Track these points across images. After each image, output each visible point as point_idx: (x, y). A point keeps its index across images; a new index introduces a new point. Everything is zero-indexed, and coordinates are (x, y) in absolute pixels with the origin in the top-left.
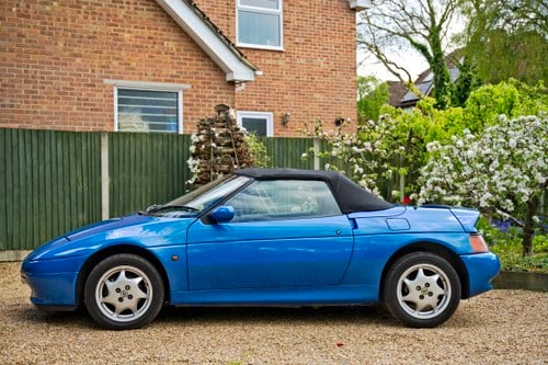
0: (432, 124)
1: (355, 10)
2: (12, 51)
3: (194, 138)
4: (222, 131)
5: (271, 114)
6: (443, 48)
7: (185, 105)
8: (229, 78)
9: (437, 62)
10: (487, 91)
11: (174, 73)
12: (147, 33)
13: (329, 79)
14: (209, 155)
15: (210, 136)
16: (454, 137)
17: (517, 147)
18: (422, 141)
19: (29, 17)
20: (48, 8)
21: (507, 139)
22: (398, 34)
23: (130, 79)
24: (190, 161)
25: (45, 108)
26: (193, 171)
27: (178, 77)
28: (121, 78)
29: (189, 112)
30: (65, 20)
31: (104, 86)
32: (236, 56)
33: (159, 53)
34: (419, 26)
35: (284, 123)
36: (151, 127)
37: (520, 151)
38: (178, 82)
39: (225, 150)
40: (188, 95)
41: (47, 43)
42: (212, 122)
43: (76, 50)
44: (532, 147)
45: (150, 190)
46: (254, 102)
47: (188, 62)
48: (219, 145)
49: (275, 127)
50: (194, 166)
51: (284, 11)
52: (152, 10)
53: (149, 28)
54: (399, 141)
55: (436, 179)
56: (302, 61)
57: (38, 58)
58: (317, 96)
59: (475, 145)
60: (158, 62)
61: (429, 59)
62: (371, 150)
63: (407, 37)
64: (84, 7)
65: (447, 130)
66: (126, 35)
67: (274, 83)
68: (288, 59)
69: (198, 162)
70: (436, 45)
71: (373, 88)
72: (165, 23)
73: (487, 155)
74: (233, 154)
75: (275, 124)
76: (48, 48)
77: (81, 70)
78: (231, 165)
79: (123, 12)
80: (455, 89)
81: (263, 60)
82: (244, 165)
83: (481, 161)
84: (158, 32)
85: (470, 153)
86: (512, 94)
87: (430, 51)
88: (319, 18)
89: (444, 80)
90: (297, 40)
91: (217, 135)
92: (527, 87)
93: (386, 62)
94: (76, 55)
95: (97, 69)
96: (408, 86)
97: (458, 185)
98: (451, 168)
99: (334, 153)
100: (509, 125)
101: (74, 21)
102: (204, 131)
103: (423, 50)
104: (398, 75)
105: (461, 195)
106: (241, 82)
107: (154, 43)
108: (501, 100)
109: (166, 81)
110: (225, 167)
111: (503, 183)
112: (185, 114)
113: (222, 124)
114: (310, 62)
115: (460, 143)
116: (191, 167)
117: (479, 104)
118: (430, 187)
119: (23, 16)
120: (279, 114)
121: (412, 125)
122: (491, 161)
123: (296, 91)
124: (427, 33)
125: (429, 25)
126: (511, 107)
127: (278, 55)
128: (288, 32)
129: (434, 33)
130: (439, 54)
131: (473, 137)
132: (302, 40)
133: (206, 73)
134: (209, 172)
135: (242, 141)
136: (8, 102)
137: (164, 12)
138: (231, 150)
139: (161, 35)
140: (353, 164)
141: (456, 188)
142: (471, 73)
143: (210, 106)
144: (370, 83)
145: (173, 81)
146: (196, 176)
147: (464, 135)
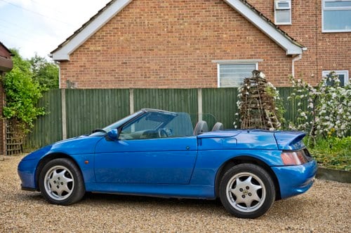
2: (164, 50)
4: (252, 85)
5: (347, 71)
11: (253, 53)
12: (236, 33)
14: (245, 99)
19: (172, 32)
20: (182, 27)
23: (226, 59)
24: (238, 103)
25: (181, 77)
26: (239, 108)
27: (255, 55)
28: (221, 59)
30: (191, 32)
31: (212, 64)
32: (289, 40)
33: (244, 43)
38: (255, 58)
39: (254, 96)
40: (262, 65)
41: (182, 44)
43: (197, 46)
46: (334, 65)
48: (250, 93)
50: (240, 105)
52: (239, 20)
53: (237, 30)
57: (177, 52)
60: (243, 48)
64: (201, 24)
66: (225, 36)
72: (247, 27)
76: (182, 47)
77: (199, 56)
78: (257, 104)
79: (222, 23)
84: (243, 32)
94: (197, 49)
95: (208, 55)
101: (195, 31)
107: (241, 38)
109: (247, 58)
113: (253, 81)
116: (238, 106)
119: (169, 32)
133: (273, 52)
134: (244, 108)
136: (162, 76)
139: (245, 33)
145: (252, 58)
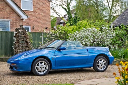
0: (69, 29)
1: (50, 1)
3: (15, 33)
4: (22, 31)
5: (30, 26)
6: (70, 9)
7: (11, 24)
8: (21, 18)
9: (69, 12)
10: (81, 22)
11: (8, 17)
13: (44, 18)
14: (19, 36)
15: (19, 32)
16: (74, 33)
17: (87, 35)
18: (67, 33)
21: (85, 33)
22: (59, 5)
24: (14, 38)
26: (15, 40)
27: (9, 18)
29: (12, 26)
32: (23, 13)
33: (4, 12)
34: (64, 3)
35: (33, 29)
36: (2, 30)
37: (88, 36)
38: (9, 19)
39: (22, 35)
40: (12, 22)
42: (19, 29)
44: (90, 35)
45: (3, 45)
47: (11, 14)
48: (21, 34)
49: (31, 30)
50: (15, 39)
51: (33, 1)
52: (3, 2)
53: (2, 6)
54: (62, 33)
55: (71, 42)
56: (37, 13)
58: (41, 22)
59: (79, 34)
60: (4, 14)
61: (67, 12)
62: (56, 35)
63: (61, 6)
65: (72, 31)
67: (31, 19)
68: (34, 13)
69: (16, 38)
70: (69, 8)
71: (53, 18)
72: (6, 5)
73: (81, 37)
74: (24, 36)
75: (31, 29)
78: (24, 39)
80: (73, 19)
81: (28, 13)
82: (27, 39)
83: (80, 38)
84: (4, 7)
85: (78, 36)
86: (86, 23)
87: (67, 10)
88: (41, 3)
89: (71, 17)
90: (36, 8)
91: (20, 32)
92: (90, 21)
93: (56, 12)
96: (62, 18)
97: (75, 43)
98: (74, 39)
99: (48, 36)
100: (85, 30)
102: (17, 31)
103: (66, 9)
104: (59, 16)
105: (76, 45)
106: (24, 19)
107: (3, 10)
108: (84, 24)
109: (6, 19)
110: (22, 39)
111: (84, 42)
112: (11, 27)
113: (21, 29)
114: (39, 14)
115: (75, 34)
116: (14, 39)
117: (79, 25)
118: (69, 43)
120: (32, 26)
121: (64, 29)
122: (82, 38)
123: (36, 21)
124: (66, 5)
125: (67, 3)
126: (86, 26)
127: (31, 12)
128: (34, 6)
129: (68, 5)
130: (69, 11)
131: (78, 32)
132: (37, 8)
133: (16, 17)
134: (19, 40)
135: (26, 33)
137: (6, 2)
138: (24, 35)
139: (5, 8)
140: (52, 38)
141: (75, 44)
142: (77, 15)
143: (17, 25)
144: (52, 17)
145: (8, 19)
146: (15, 41)
147: (76, 32)
